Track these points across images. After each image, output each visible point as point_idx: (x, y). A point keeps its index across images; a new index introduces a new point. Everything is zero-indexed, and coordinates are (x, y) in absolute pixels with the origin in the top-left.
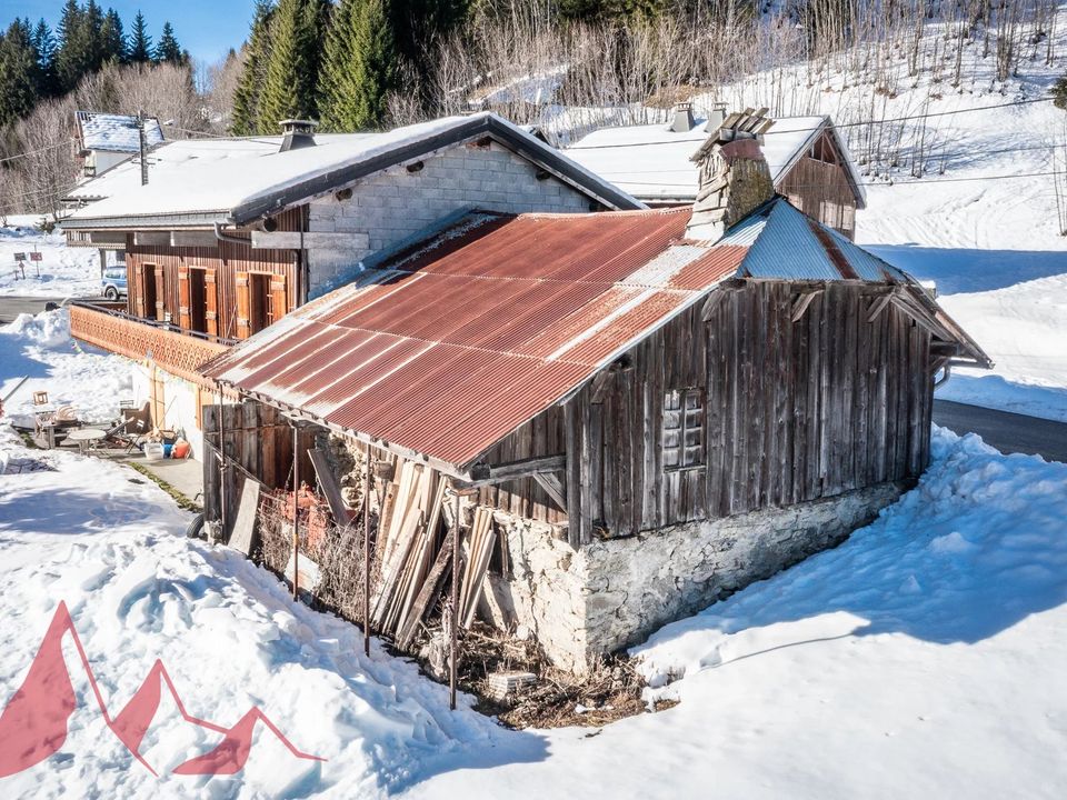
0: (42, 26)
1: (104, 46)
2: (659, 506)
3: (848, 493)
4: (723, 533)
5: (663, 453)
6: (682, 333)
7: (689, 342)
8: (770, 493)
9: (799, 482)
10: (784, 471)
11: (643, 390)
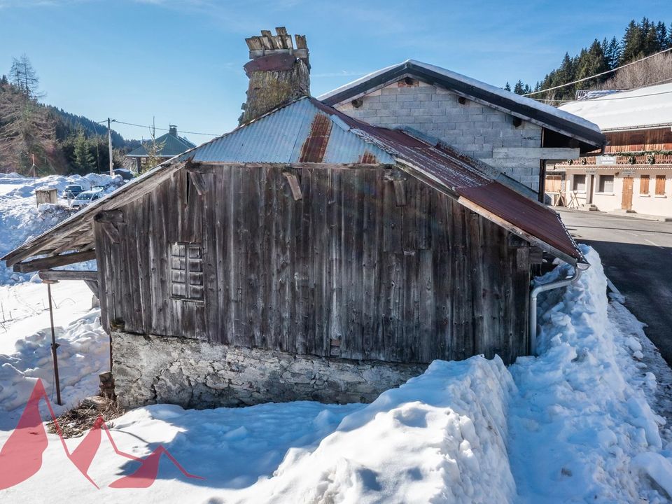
0: (614, 41)
1: (647, 47)
2: (165, 321)
3: (375, 363)
4: (230, 357)
5: (169, 285)
6: (179, 202)
7: (186, 209)
8: (271, 337)
9: (305, 337)
10: (285, 323)
11: (149, 239)
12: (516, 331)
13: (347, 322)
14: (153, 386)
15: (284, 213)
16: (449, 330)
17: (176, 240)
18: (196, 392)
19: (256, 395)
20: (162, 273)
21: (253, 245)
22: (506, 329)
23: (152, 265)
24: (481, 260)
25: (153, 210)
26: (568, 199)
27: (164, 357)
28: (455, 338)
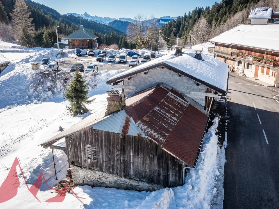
2: (86, 164)
3: (142, 181)
4: (104, 175)
5: (87, 155)
6: (89, 134)
7: (91, 136)
8: (115, 172)
9: (124, 173)
10: (119, 169)
11: (81, 143)
12: (178, 178)
13: (135, 171)
14: (83, 180)
15: (118, 141)
16: (161, 176)
17: (88, 144)
18: (95, 182)
19: (111, 184)
20: (85, 152)
21: (110, 148)
22: (176, 178)
23: (82, 149)
24: (170, 160)
25: (82, 135)
26: (236, 69)
27: (86, 173)
28: (163, 178)
